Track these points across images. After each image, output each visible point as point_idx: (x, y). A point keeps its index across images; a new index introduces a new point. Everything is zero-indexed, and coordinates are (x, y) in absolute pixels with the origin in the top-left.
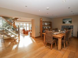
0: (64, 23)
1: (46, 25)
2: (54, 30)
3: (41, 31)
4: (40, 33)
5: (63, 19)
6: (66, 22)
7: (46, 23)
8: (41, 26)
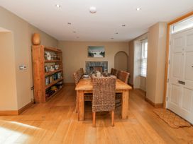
5: (89, 47)
6: (95, 54)
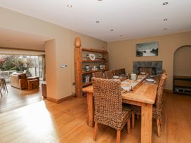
0: (139, 54)
1: (93, 59)
2: (116, 75)
3: (78, 79)
4: (74, 84)
5: (137, 45)
6: (145, 52)
7: (93, 55)
8: (77, 62)
